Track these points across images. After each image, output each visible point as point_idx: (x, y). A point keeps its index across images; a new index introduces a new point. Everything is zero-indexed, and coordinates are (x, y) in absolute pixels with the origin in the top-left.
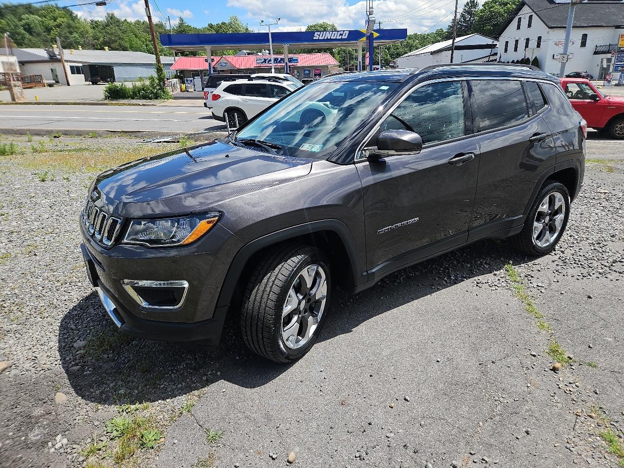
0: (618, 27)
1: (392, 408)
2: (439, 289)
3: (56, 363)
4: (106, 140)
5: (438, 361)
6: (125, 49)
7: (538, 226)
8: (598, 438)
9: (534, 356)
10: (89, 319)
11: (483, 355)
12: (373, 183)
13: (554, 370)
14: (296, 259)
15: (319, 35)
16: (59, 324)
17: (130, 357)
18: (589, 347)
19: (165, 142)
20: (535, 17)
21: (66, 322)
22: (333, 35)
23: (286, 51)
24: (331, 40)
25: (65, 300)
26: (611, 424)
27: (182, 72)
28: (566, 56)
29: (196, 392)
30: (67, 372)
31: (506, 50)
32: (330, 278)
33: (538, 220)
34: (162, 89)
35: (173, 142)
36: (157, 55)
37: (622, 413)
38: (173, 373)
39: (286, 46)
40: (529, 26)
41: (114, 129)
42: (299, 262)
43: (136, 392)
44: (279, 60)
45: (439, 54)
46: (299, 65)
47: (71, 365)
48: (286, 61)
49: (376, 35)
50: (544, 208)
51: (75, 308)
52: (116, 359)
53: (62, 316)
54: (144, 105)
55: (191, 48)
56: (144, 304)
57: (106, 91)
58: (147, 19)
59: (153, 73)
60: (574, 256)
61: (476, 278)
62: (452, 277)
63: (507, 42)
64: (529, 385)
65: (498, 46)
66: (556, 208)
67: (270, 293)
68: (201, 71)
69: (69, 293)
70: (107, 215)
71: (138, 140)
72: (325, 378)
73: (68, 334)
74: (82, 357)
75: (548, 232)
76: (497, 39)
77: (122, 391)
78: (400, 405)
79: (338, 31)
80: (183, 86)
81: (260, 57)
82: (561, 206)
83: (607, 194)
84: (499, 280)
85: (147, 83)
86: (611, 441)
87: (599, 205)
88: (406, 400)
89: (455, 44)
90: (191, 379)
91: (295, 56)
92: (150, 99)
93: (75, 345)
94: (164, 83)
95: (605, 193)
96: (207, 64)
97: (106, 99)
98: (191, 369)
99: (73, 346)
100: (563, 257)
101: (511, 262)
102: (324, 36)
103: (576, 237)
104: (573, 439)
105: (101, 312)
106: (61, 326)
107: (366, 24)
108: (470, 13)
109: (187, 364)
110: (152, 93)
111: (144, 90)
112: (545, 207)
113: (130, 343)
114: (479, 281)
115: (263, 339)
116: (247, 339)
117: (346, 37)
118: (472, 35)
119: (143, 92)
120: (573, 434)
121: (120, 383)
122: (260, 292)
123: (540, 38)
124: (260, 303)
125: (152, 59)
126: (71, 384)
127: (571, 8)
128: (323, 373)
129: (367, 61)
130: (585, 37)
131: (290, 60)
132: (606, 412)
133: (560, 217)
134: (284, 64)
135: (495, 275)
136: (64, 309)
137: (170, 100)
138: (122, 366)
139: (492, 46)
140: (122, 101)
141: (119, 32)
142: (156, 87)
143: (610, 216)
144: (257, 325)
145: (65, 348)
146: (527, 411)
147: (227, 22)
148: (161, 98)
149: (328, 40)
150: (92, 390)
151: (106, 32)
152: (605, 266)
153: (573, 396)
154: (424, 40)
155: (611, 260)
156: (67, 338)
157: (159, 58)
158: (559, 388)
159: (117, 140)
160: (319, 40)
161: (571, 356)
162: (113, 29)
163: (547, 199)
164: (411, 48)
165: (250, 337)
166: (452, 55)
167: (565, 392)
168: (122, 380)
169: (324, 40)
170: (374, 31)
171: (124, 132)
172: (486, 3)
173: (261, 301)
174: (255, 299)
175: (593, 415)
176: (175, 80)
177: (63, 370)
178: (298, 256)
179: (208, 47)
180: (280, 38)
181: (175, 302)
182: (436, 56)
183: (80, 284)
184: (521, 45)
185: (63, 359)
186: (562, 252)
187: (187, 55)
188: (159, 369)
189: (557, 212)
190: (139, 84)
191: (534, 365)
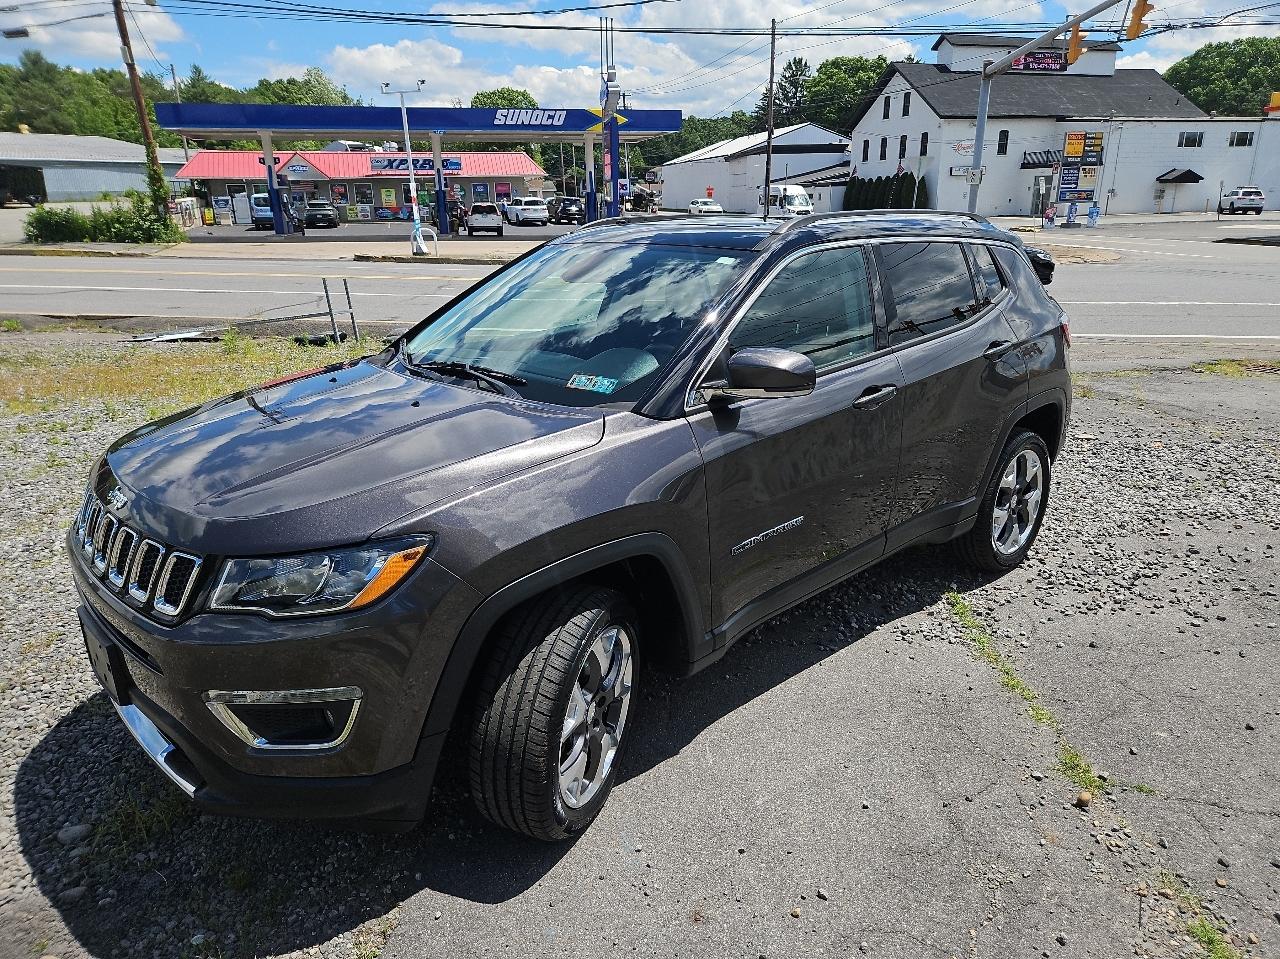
0: (1061, 119)
1: (797, 917)
2: (833, 651)
3: (24, 883)
4: (42, 336)
5: (865, 807)
6: (66, 130)
7: (1000, 515)
8: (1187, 938)
9: (1038, 779)
10: (83, 770)
11: (945, 786)
12: (722, 453)
13: (1081, 805)
14: (581, 620)
15: (506, 117)
16: (13, 787)
17: (200, 855)
18: (1132, 752)
19: (185, 340)
20: (915, 97)
21: (28, 782)
22: (534, 118)
23: (437, 146)
24: (530, 126)
25: (18, 728)
26: (1204, 907)
27: (203, 182)
28: (977, 172)
29: (373, 924)
30: (57, 903)
31: (865, 158)
32: (638, 651)
33: (1000, 504)
34: (162, 220)
35: (202, 340)
36: (148, 146)
37: (1216, 882)
38: (311, 884)
39: (436, 136)
40: (906, 112)
41: (62, 311)
42: (589, 626)
43: (232, 936)
44: (421, 162)
45: (742, 160)
46: (463, 173)
47: (60, 886)
48: (438, 165)
49: (622, 120)
50: (1009, 480)
51: (44, 746)
52: (167, 861)
53: (17, 767)
54: (121, 255)
55: (226, 132)
56: (257, 742)
57: (30, 224)
58: (124, 69)
59: (140, 183)
60: (1065, 570)
61: (897, 622)
62: (853, 625)
63: (866, 143)
64: (1043, 842)
65: (849, 148)
66: (1028, 479)
67: (535, 697)
68: (249, 182)
69: (24, 709)
70: (135, 534)
71: (120, 336)
72: (648, 866)
73: (38, 811)
74: (84, 861)
75: (1016, 526)
76: (847, 134)
77: (197, 939)
78: (813, 911)
79: (544, 110)
80: (209, 214)
81: (378, 156)
82: (1035, 476)
83: (1092, 442)
84: (940, 624)
85: (127, 205)
86: (1211, 942)
87: (1083, 464)
88: (821, 896)
89: (774, 143)
90: (357, 895)
91: (452, 156)
92: (135, 240)
93: (61, 835)
94: (166, 207)
95: (1088, 440)
96: (264, 168)
97: (29, 239)
98: (351, 872)
99: (55, 838)
100: (1045, 572)
101: (955, 586)
102: (515, 119)
103: (1059, 529)
104: (1145, 946)
105: (108, 751)
106: (18, 792)
107: (601, 100)
108: (794, 84)
109: (339, 859)
110: (139, 227)
111: (120, 223)
112: (1010, 478)
113: (193, 822)
114: (904, 630)
115: (521, 796)
116: (484, 797)
117: (561, 123)
118: (800, 125)
119: (117, 225)
120: (1141, 934)
121: (189, 919)
122: (514, 696)
123: (925, 136)
124: (516, 719)
125: (136, 153)
126: (73, 932)
127: (984, 84)
128: (644, 854)
129: (608, 173)
130: (1004, 135)
131: (446, 163)
132: (1190, 884)
133: (1034, 496)
134: (433, 172)
135: (931, 614)
136: (19, 751)
137: (183, 245)
138: (185, 877)
139: (841, 148)
140: (68, 246)
141: (54, 95)
142: (147, 215)
143: (1108, 486)
144: (509, 767)
145: (36, 841)
146: (1051, 896)
147: (300, 78)
148: (160, 239)
149: (523, 126)
150: (125, 943)
151: (21, 94)
152: (1122, 586)
153: (1126, 857)
154: (712, 131)
155: (1129, 574)
156: (39, 819)
157: (153, 152)
158: (1097, 842)
159: (67, 336)
160: (505, 126)
161: (1106, 774)
162: (38, 85)
163: (1014, 462)
164: (686, 147)
165: (490, 795)
166: (768, 163)
167: (1110, 850)
168: (193, 913)
169: (515, 127)
170: (619, 112)
171: (87, 318)
172: (824, 66)
173: (517, 715)
174: (503, 713)
175: (1169, 891)
176: (189, 201)
177: (45, 901)
178: (585, 614)
179: (265, 134)
180: (423, 118)
181: (329, 733)
182: (736, 165)
183: (46, 687)
184: (893, 148)
185: (39, 871)
186: (1041, 561)
187: (211, 147)
188: (276, 878)
189: (1029, 488)
190: (106, 207)
191: (1043, 798)
